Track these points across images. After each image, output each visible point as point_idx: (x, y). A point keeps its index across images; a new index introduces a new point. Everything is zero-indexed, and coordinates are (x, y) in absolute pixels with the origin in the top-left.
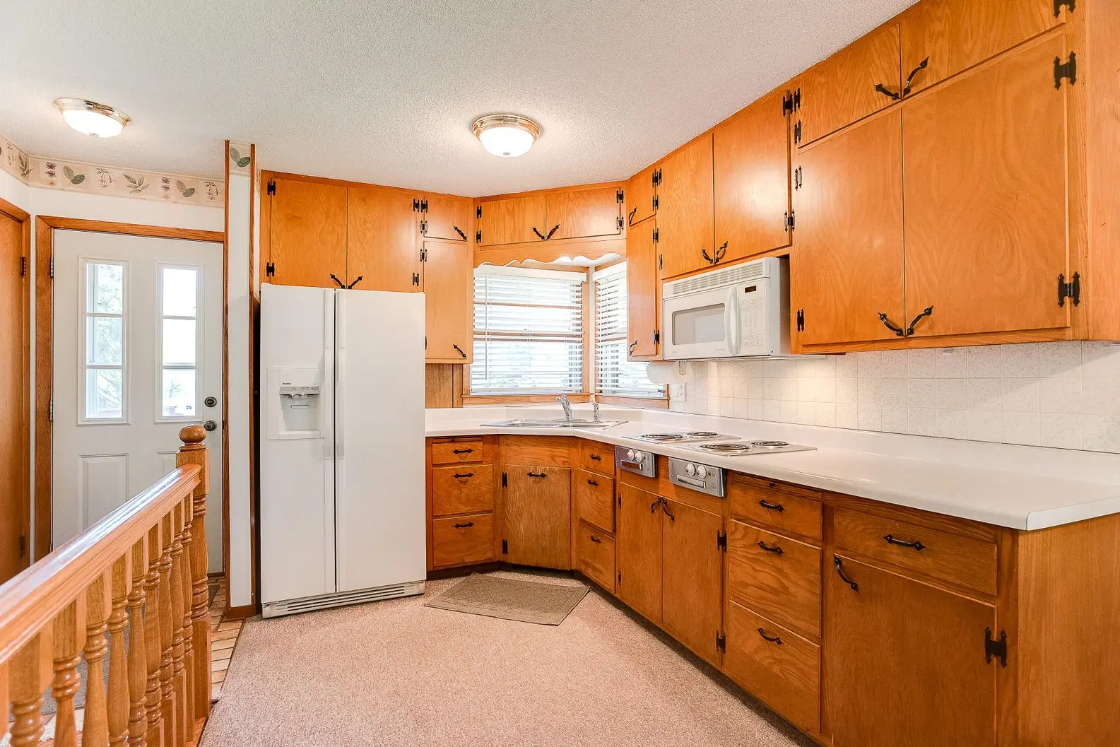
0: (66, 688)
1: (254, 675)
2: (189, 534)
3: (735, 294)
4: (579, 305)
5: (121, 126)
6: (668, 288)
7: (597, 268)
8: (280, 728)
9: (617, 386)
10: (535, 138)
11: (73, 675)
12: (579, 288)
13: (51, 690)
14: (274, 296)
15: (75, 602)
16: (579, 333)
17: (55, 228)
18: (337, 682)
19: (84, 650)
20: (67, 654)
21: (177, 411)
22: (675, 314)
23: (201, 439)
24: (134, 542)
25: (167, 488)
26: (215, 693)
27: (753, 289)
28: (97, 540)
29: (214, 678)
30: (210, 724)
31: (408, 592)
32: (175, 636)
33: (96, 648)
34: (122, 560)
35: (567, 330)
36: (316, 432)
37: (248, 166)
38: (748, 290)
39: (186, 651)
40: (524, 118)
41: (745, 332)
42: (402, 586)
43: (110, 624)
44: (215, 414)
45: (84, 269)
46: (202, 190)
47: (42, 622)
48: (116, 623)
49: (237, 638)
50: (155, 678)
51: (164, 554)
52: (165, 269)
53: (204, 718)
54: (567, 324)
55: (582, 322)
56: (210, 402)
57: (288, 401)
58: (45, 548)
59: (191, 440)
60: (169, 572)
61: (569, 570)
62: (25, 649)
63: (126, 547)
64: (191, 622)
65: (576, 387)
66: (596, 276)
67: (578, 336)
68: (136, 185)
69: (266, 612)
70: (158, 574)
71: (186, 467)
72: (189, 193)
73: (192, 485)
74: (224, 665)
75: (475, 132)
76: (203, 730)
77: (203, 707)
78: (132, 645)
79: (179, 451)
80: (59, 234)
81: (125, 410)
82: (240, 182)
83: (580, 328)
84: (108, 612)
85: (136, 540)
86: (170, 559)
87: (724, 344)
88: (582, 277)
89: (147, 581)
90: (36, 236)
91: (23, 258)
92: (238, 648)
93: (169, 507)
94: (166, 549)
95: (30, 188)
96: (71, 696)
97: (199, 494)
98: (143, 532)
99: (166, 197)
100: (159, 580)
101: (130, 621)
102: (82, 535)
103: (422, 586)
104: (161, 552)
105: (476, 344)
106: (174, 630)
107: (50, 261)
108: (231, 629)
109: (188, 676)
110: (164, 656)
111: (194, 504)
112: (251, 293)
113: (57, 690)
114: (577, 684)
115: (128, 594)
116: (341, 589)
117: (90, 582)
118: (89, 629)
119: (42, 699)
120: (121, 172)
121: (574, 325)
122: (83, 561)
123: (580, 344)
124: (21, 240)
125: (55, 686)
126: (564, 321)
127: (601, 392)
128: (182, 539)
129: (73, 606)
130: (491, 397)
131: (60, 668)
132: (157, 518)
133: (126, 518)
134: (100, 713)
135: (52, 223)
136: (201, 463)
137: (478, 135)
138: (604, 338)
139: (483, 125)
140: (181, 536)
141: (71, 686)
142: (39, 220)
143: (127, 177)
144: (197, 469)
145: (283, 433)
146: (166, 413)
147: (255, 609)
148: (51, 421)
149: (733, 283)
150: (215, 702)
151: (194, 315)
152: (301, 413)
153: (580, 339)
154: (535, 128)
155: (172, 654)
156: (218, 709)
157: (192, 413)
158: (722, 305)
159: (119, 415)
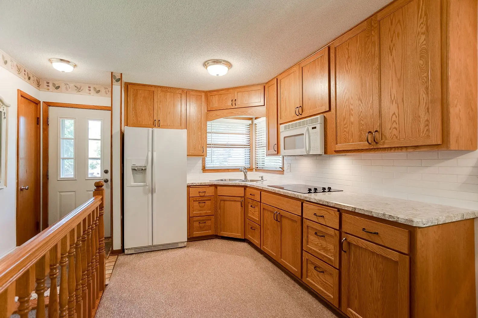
0: (54, 275)
1: (121, 275)
2: (98, 222)
3: (308, 130)
4: (249, 133)
5: (73, 68)
6: (282, 127)
7: (256, 118)
8: (130, 296)
9: (264, 166)
10: (229, 69)
11: (56, 271)
12: (249, 127)
13: (49, 275)
14: (129, 131)
15: (57, 244)
16: (249, 144)
17: (49, 106)
18: (152, 279)
19: (60, 262)
20: (54, 263)
21: (94, 175)
22: (285, 138)
23: (102, 186)
24: (77, 224)
25: (90, 204)
26: (107, 282)
27: (315, 128)
28: (65, 222)
29: (107, 276)
30: (105, 293)
31: (180, 245)
32: (92, 259)
33: (64, 261)
34: (73, 230)
35: (244, 143)
36: (145, 183)
37: (120, 82)
38: (313, 128)
39: (96, 265)
40: (225, 61)
41: (312, 145)
42: (177, 243)
43: (69, 253)
44: (108, 176)
45: (60, 121)
46: (103, 91)
47: (46, 251)
48: (71, 253)
49: (115, 262)
50: (85, 274)
51: (88, 229)
52: (89, 121)
53: (102, 291)
54: (244, 141)
55: (250, 140)
56: (106, 172)
57: (135, 171)
58: (46, 226)
59: (99, 186)
60: (90, 235)
61: (244, 238)
62: (40, 260)
63: (75, 225)
64: (98, 254)
65: (248, 166)
66: (256, 121)
67: (248, 145)
68: (79, 89)
69: (126, 252)
70: (86, 236)
71: (97, 196)
72: (98, 92)
73: (99, 203)
74: (110, 272)
75: (205, 67)
76: (102, 295)
77: (102, 287)
78: (76, 262)
79: (94, 191)
80: (51, 109)
81: (75, 174)
82: (117, 88)
83: (249, 142)
84: (68, 249)
85: (78, 223)
86: (91, 230)
87: (304, 150)
88: (250, 122)
89: (82, 238)
90: (43, 109)
91: (38, 118)
92: (115, 265)
93: (90, 211)
94: (89, 227)
95: (40, 92)
96: (56, 278)
97: (101, 207)
98: (81, 220)
99: (90, 94)
100: (86, 238)
101: (76, 253)
102: (60, 220)
103: (186, 243)
104: (87, 228)
105: (208, 149)
106: (92, 257)
107: (47, 118)
108: (113, 258)
109: (97, 275)
110: (88, 266)
111: (100, 210)
112: (121, 130)
113: (51, 275)
114: (244, 283)
115: (75, 243)
116: (155, 244)
117: (62, 237)
118: (62, 255)
119: (46, 278)
120: (73, 85)
121: (246, 141)
122: (60, 230)
123: (249, 149)
124: (37, 111)
125: (51, 274)
126: (243, 140)
127: (258, 168)
128: (95, 223)
129: (56, 246)
130: (214, 170)
131: (52, 268)
132: (86, 215)
133: (75, 215)
134: (65, 285)
135: (49, 104)
136: (102, 195)
137: (206, 68)
138: (259, 146)
139: (209, 64)
140: (95, 222)
141: (55, 274)
142: (44, 103)
143: (75, 86)
144: (101, 197)
145: (133, 184)
146: (89, 176)
147: (122, 251)
148: (48, 179)
149: (307, 125)
150: (107, 285)
151: (100, 138)
152: (139, 176)
153: (249, 147)
154: (229, 65)
155: (91, 265)
156: (108, 287)
157: (99, 176)
158: (303, 134)
159: (73, 176)
